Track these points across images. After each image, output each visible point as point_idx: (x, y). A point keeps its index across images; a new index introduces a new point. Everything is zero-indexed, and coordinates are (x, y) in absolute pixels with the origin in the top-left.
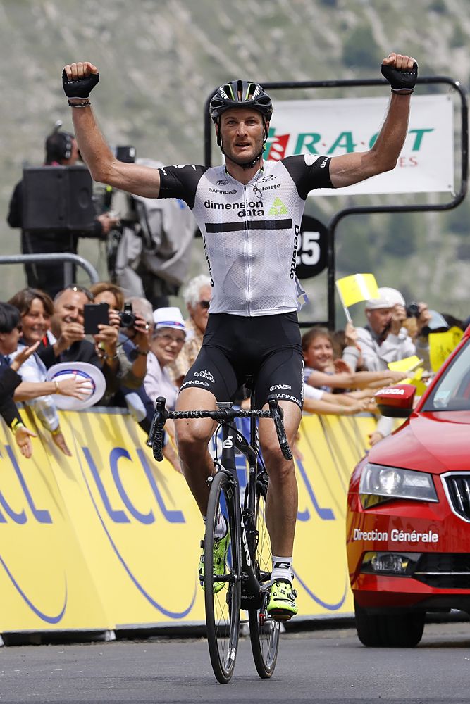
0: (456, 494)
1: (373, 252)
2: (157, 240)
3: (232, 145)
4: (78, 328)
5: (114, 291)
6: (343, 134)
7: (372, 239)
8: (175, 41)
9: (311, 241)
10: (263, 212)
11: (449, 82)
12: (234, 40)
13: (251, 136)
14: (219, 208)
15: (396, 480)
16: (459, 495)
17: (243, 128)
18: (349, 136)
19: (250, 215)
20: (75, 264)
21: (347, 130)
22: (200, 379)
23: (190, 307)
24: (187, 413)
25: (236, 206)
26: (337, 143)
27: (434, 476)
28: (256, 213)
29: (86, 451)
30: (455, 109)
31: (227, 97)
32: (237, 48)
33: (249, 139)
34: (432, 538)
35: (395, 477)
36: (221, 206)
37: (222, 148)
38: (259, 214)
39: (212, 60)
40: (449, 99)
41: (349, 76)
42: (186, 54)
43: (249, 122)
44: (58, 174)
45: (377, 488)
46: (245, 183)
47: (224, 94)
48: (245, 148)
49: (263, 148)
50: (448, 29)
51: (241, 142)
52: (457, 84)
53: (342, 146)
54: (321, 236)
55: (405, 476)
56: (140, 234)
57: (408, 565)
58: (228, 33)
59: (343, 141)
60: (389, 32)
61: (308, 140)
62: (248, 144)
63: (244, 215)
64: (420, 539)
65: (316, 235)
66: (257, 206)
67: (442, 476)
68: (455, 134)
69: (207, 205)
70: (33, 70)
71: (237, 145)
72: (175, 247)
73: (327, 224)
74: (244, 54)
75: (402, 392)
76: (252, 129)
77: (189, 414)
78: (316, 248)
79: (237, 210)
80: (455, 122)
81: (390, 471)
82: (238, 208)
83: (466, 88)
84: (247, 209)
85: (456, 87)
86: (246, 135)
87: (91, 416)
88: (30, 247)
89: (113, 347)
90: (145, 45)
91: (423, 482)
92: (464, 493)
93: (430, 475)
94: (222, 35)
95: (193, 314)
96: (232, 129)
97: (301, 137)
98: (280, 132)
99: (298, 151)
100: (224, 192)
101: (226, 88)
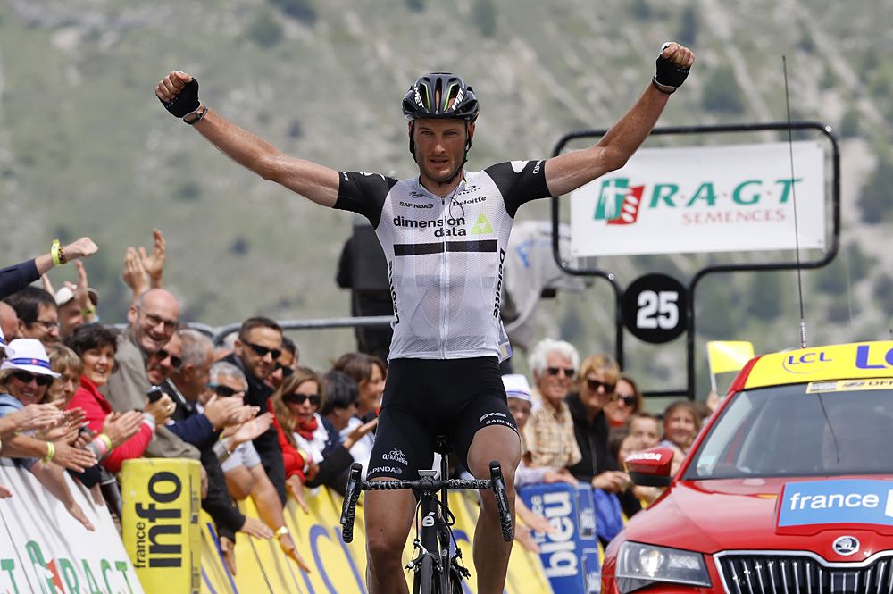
0: (732, 576)
1: (736, 314)
3: (426, 159)
6: (703, 186)
7: (735, 300)
8: (519, 83)
9: (669, 302)
10: (464, 231)
11: (820, 127)
12: (584, 82)
13: (449, 151)
14: (412, 226)
15: (659, 561)
16: (735, 578)
18: (710, 186)
19: (450, 235)
21: (707, 180)
23: (535, 373)
24: (384, 484)
25: (432, 224)
26: (697, 195)
27: (705, 556)
28: (457, 232)
30: (826, 157)
31: (421, 104)
32: (585, 91)
33: (447, 155)
35: (659, 558)
36: (414, 223)
38: (459, 234)
39: (559, 105)
40: (819, 146)
41: (710, 120)
42: (531, 99)
43: (448, 134)
45: (637, 570)
46: (444, 196)
47: (418, 99)
48: (443, 165)
49: (465, 158)
50: (817, 69)
51: (439, 159)
52: (828, 129)
53: (703, 198)
54: (679, 297)
55: (670, 556)
58: (576, 74)
59: (704, 193)
60: (753, 73)
61: (665, 192)
62: (445, 161)
63: (441, 235)
65: (673, 296)
66: (458, 224)
67: (716, 556)
68: (826, 185)
69: (397, 222)
70: (363, 115)
71: (433, 161)
72: (519, 308)
73: (686, 283)
74: (593, 97)
75: (658, 457)
77: (387, 485)
78: (674, 310)
79: (433, 229)
80: (825, 171)
81: (652, 550)
82: (434, 226)
83: (838, 134)
84: (446, 227)
85: (827, 133)
86: (443, 152)
88: (359, 311)
91: (693, 563)
92: (742, 576)
93: (700, 555)
94: (569, 76)
95: (539, 382)
96: (427, 139)
97: (657, 189)
98: (634, 183)
99: (654, 204)
100: (418, 207)
101: (422, 89)
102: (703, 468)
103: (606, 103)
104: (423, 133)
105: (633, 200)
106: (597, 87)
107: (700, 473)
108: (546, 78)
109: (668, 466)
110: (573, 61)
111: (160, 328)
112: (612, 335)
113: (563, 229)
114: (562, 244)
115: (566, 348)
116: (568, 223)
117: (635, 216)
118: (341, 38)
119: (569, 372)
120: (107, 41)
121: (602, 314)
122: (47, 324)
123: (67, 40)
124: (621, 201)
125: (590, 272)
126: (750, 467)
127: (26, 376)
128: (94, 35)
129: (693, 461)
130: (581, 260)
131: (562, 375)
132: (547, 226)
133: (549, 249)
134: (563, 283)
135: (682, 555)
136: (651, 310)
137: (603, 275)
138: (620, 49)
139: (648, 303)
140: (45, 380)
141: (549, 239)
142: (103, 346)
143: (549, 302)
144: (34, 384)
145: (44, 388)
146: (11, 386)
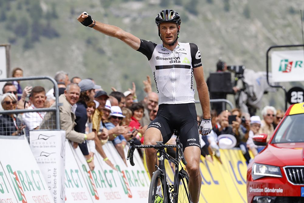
2: (252, 95)
3: (165, 37)
4: (227, 123)
5: (239, 111)
9: (300, 95)
10: (180, 62)
12: (275, 32)
13: (172, 33)
14: (162, 60)
16: (290, 174)
17: (169, 31)
19: (175, 62)
20: (226, 103)
22: (155, 125)
23: (264, 116)
25: (169, 59)
28: (177, 62)
29: (230, 162)
31: (161, 18)
32: (276, 34)
33: (171, 35)
34: (280, 191)
35: (265, 168)
36: (163, 59)
37: (161, 38)
38: (178, 62)
43: (171, 28)
44: (220, 75)
46: (172, 50)
47: (160, 17)
48: (170, 39)
49: (178, 37)
51: (169, 36)
55: (269, 168)
56: (246, 93)
57: (271, 201)
58: (273, 29)
61: (299, 63)
62: (171, 37)
63: (172, 62)
64: (276, 191)
65: (302, 93)
66: (178, 59)
67: (284, 168)
69: (157, 58)
71: (167, 37)
74: (278, 36)
75: (263, 136)
76: (172, 31)
78: (302, 97)
79: (169, 61)
81: (263, 166)
84: (173, 60)
86: (170, 33)
87: (231, 151)
89: (237, 129)
90: (247, 34)
91: (276, 170)
92: (292, 174)
93: (279, 168)
94: (271, 30)
95: (265, 118)
96: (164, 31)
97: (297, 62)
98: (290, 61)
99: (296, 66)
100: (164, 54)
101: (161, 14)
102: (277, 140)
103: (282, 38)
104: (163, 28)
105: (290, 65)
106: (279, 33)
107: (276, 141)
108: (265, 31)
109: (266, 139)
110: (272, 25)
111: (153, 104)
112: (284, 105)
113: (270, 74)
114: (270, 79)
115: (272, 108)
116: (271, 72)
117: (290, 70)
118: (206, 20)
119: (273, 115)
120: (139, 21)
121: (281, 98)
122: (123, 103)
123: (127, 21)
124: (286, 66)
125: (278, 86)
126: (291, 139)
127: (115, 117)
128: (134, 19)
129: (274, 138)
130: (276, 83)
131: (271, 116)
132: (265, 73)
133: (266, 80)
134: (270, 90)
135: (273, 167)
136: (295, 97)
137: (281, 87)
138: (285, 22)
139: (294, 95)
140: (120, 118)
141: (265, 77)
142: (140, 109)
143: (266, 95)
144: (117, 119)
145: (120, 120)
146: (111, 120)
